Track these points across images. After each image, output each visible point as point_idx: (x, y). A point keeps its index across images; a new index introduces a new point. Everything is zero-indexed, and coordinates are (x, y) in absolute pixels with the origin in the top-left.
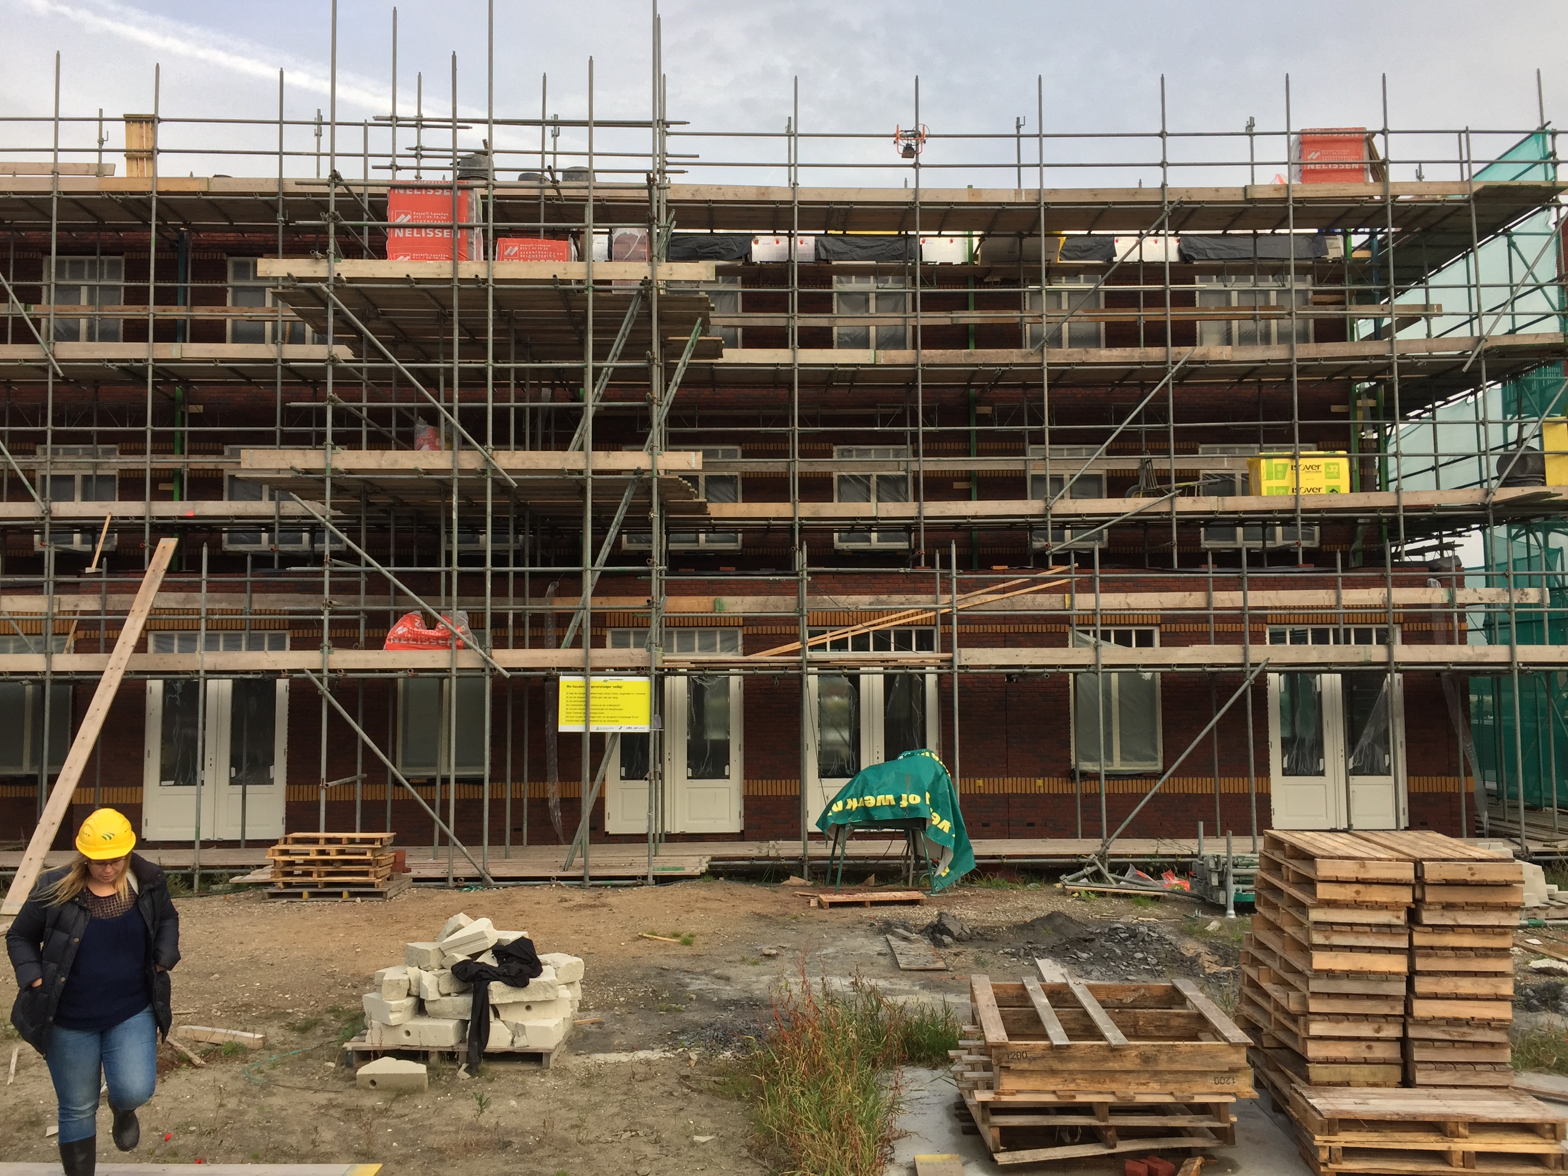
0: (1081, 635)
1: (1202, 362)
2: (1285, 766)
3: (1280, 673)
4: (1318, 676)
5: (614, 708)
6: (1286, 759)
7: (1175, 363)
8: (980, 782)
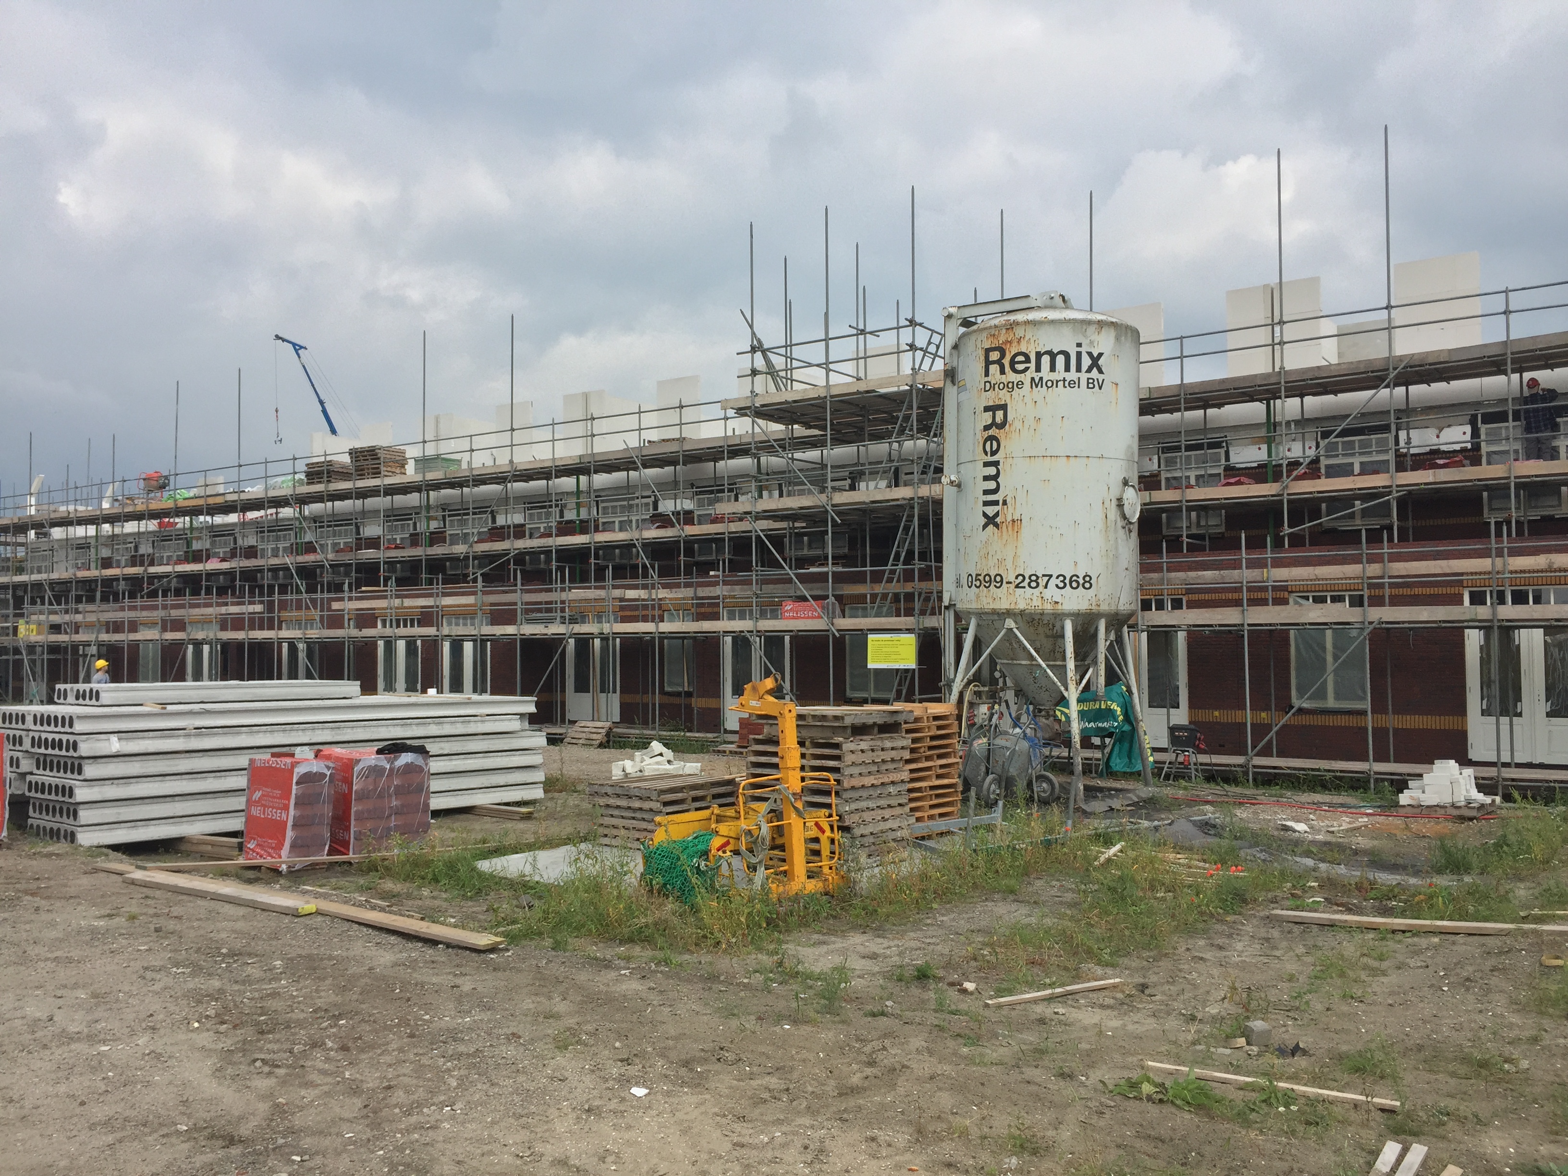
0: (1299, 600)
1: (1420, 366)
2: (1484, 707)
3: (1480, 628)
4: (1516, 631)
5: (897, 653)
6: (1485, 702)
7: (1395, 369)
8: (1216, 713)
